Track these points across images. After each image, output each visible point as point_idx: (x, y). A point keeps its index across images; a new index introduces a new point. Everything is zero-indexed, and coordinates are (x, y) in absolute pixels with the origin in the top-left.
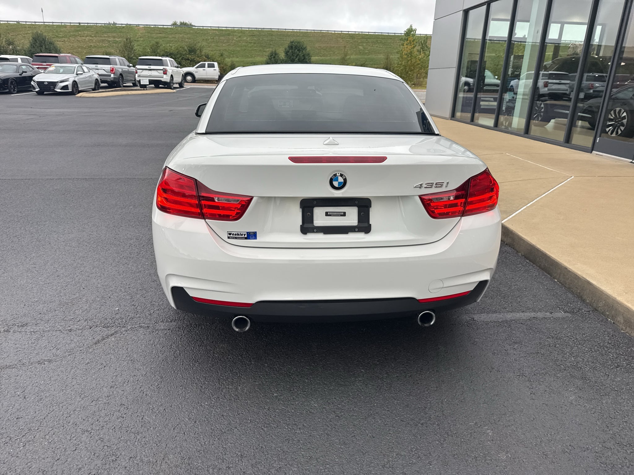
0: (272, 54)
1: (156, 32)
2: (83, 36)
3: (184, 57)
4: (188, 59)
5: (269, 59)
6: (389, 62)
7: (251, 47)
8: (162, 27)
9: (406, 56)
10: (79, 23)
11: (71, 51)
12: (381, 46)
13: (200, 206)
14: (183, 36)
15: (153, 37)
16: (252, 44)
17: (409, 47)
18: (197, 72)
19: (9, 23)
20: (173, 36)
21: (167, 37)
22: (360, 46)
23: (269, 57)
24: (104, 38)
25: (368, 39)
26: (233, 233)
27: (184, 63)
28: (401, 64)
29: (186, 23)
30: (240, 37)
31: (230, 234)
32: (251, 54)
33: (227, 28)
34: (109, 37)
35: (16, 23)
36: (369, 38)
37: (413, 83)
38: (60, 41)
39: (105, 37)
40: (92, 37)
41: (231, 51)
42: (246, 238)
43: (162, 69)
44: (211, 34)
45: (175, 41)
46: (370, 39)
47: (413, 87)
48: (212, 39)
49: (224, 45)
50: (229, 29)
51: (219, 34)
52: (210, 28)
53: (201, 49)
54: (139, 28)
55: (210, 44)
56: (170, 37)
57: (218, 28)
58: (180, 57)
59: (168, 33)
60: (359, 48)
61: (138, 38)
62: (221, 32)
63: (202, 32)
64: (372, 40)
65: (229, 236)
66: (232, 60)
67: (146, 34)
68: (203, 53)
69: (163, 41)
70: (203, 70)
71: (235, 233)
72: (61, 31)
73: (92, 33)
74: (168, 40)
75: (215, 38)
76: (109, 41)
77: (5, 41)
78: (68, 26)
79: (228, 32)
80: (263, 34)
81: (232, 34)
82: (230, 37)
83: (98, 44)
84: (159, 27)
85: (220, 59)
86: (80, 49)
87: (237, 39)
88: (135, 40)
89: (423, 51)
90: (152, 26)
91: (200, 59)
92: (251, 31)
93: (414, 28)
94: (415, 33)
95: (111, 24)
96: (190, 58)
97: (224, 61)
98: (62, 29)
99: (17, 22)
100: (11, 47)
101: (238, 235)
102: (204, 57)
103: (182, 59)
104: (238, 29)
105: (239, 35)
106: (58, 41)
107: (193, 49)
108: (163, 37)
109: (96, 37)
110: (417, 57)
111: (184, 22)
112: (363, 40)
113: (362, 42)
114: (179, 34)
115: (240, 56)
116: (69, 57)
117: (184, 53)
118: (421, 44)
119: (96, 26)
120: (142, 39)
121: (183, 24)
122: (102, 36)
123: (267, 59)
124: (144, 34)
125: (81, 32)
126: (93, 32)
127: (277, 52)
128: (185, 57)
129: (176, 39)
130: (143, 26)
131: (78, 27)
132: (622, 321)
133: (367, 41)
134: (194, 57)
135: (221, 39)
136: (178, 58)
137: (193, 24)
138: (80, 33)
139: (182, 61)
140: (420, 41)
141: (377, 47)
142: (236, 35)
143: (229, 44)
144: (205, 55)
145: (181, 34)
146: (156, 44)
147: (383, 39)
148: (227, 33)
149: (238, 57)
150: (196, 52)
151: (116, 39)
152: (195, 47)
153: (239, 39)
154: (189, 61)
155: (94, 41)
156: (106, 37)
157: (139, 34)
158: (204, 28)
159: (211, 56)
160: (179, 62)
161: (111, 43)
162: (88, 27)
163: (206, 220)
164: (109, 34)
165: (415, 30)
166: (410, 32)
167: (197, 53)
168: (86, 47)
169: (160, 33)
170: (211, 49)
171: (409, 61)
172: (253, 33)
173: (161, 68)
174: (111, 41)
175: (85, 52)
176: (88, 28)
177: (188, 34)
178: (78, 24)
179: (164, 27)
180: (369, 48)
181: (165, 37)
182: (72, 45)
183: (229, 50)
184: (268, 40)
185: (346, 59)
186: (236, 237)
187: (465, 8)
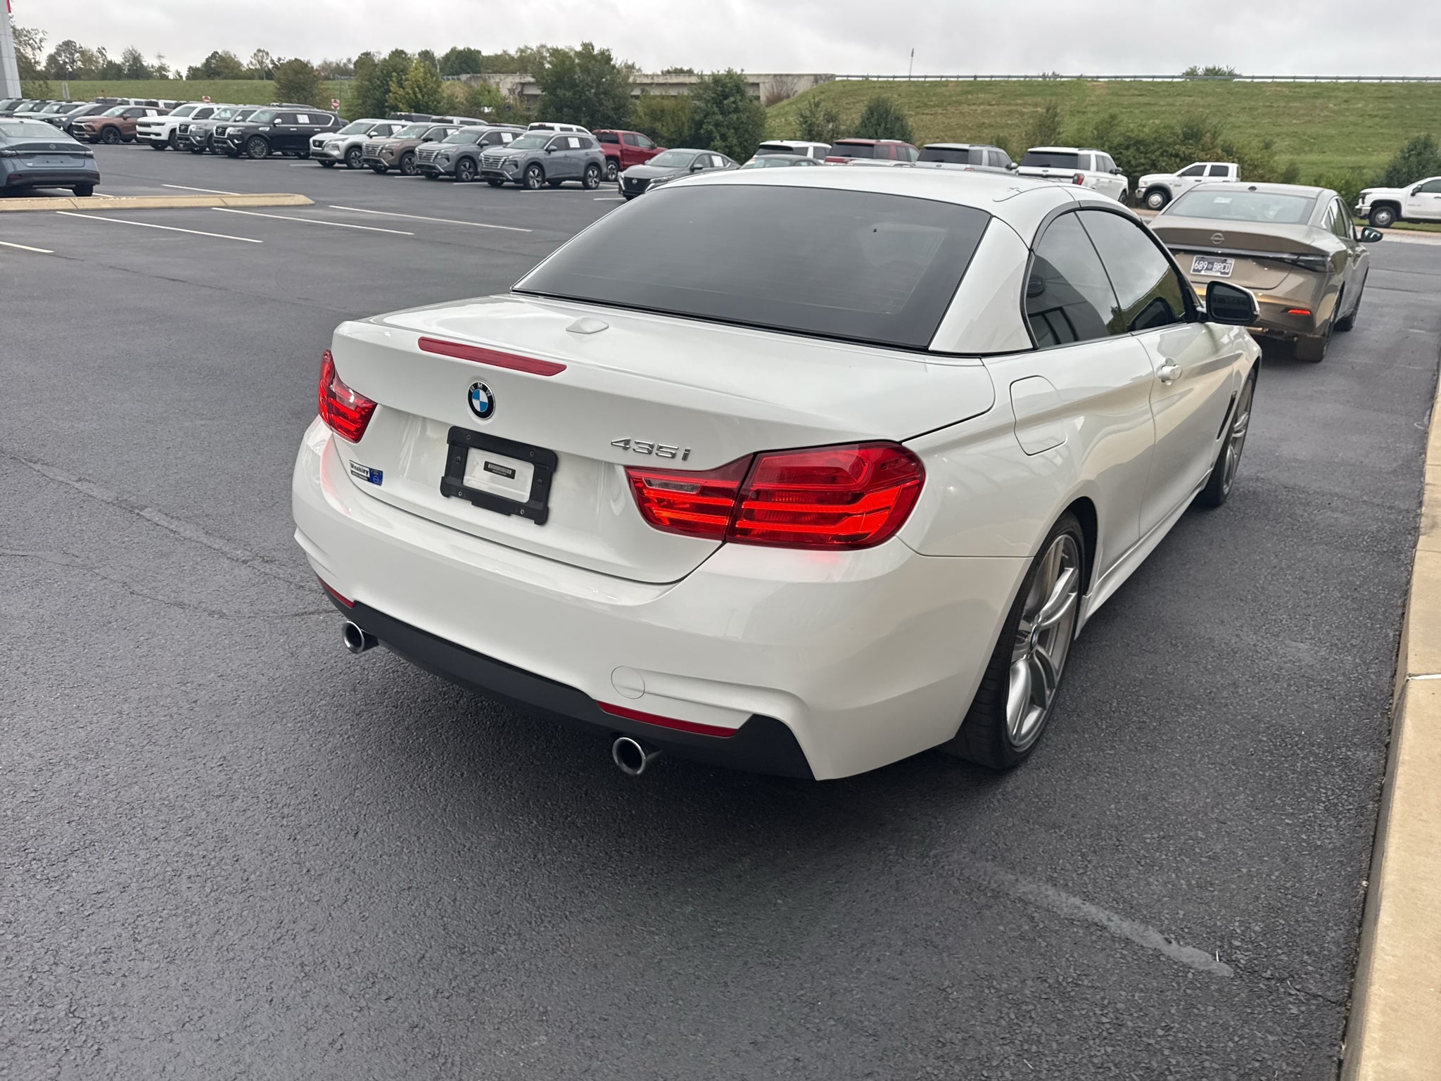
0: (1416, 147)
1: (1132, 91)
2: (974, 104)
3: (1168, 149)
4: (1177, 156)
5: (1404, 158)
7: (1370, 127)
8: (1151, 80)
10: (975, 77)
11: (942, 134)
14: (1193, 101)
15: (1122, 104)
16: (1377, 119)
18: (1180, 186)
19: (849, 81)
20: (1170, 100)
21: (1155, 104)
23: (1402, 151)
24: (1014, 108)
26: (355, 464)
27: (1164, 164)
29: (1219, 70)
30: (1346, 101)
32: (1364, 145)
33: (1318, 80)
34: (1025, 105)
35: (861, 79)
38: (927, 114)
39: (1017, 105)
40: (992, 105)
41: (1309, 136)
42: (367, 479)
43: (1072, 174)
44: (1268, 93)
45: (1169, 114)
48: (1267, 106)
49: (1295, 121)
50: (1322, 81)
51: (1291, 94)
52: (1270, 80)
53: (1215, 132)
54: (1095, 83)
55: (1258, 120)
56: (1162, 103)
57: (1292, 80)
58: (1158, 149)
59: (1161, 93)
61: (1086, 107)
62: (1297, 90)
63: (1245, 91)
66: (1291, 160)
67: (1108, 97)
68: (1219, 141)
69: (1142, 112)
70: (1196, 181)
71: (357, 466)
72: (935, 95)
73: (994, 96)
74: (1154, 112)
75: (1275, 105)
76: (1022, 114)
77: (824, 115)
78: (952, 84)
79: (1316, 90)
80: (1420, 93)
81: (1325, 94)
82: (1319, 102)
83: (998, 120)
84: (1144, 80)
85: (1259, 156)
86: (959, 131)
87: (1336, 108)
88: (1078, 112)
90: (1128, 80)
91: (1206, 155)
92: (1385, 85)
95: (1048, 77)
96: (1181, 153)
97: (1268, 161)
98: (938, 90)
99: (863, 77)
100: (830, 126)
101: (361, 470)
102: (1220, 151)
103: (1162, 155)
104: (1349, 81)
105: (1346, 96)
106: (923, 114)
107: (1195, 130)
108: (1145, 104)
109: (998, 105)
111: (1214, 69)
114: (1185, 96)
115: (1331, 151)
116: (897, 146)
117: (1170, 140)
119: (1007, 82)
120: (1094, 109)
121: (1212, 73)
122: (1013, 102)
123: (1395, 157)
124: (1102, 98)
125: (972, 95)
126: (995, 94)
127: (1433, 140)
128: (1170, 150)
129: (1174, 109)
130: (1107, 80)
131: (970, 83)
134: (1193, 151)
135: (1291, 107)
136: (1154, 152)
137: (1237, 72)
138: (970, 97)
139: (1161, 159)
142: (1336, 97)
143: (1310, 118)
144: (1222, 146)
145: (1190, 96)
146: (1109, 120)
148: (1311, 91)
149: (1324, 152)
150: (1200, 139)
151: (1039, 109)
152: (1202, 126)
153: (1344, 106)
154: (1178, 160)
155: (993, 113)
156: (1020, 105)
157: (1093, 98)
158: (1255, 80)
159: (1237, 148)
160: (1153, 161)
161: (1026, 117)
162: (990, 83)
164: (1026, 98)
167: (1202, 142)
168: (973, 126)
169: (1140, 95)
170: (1256, 131)
172: (1390, 91)
173: (1071, 172)
174: (1027, 113)
175: (968, 135)
176: (990, 87)
177: (1207, 95)
178: (972, 79)
179: (1155, 80)
181: (1148, 104)
182: (947, 121)
183: (1304, 134)
184: (1427, 109)
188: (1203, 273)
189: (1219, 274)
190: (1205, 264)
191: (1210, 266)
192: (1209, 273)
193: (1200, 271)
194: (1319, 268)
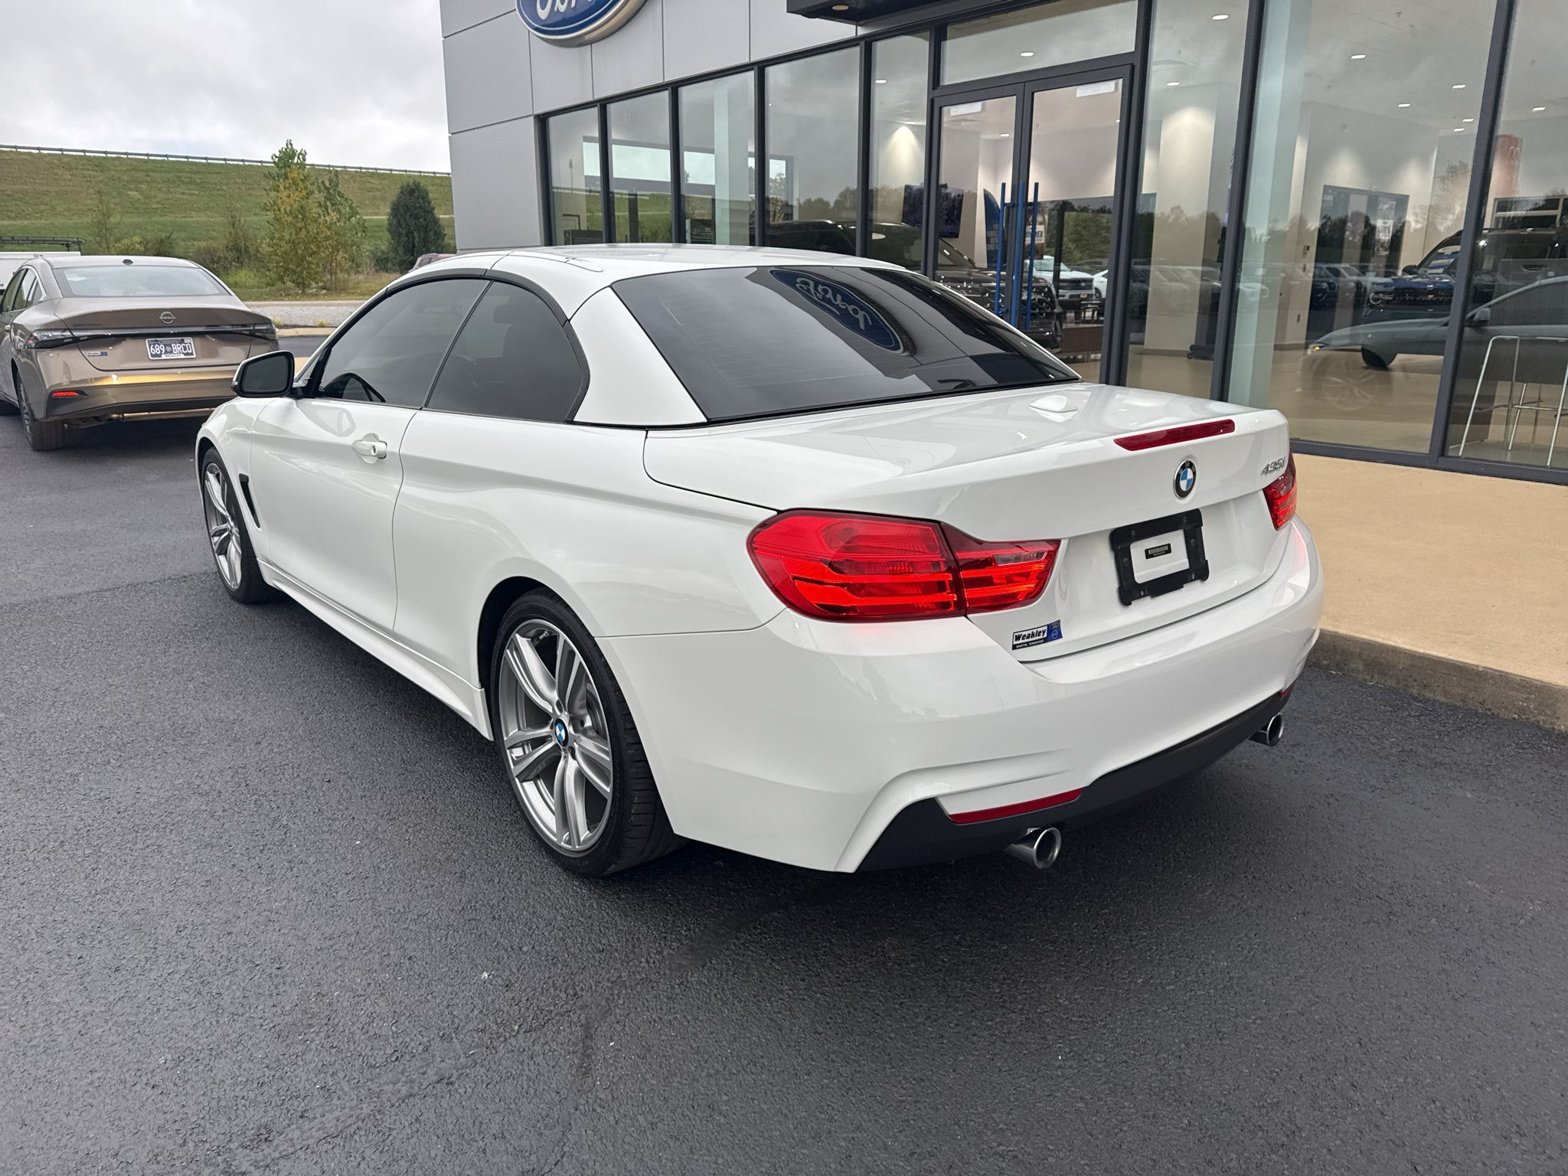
6: (241, 234)
9: (290, 219)
12: (196, 192)
13: (958, 586)
17: (296, 196)
22: (130, 189)
25: (151, 174)
26: (1023, 633)
28: (281, 239)
31: (1018, 638)
36: (153, 171)
37: (321, 284)
42: (1046, 640)
46: (157, 172)
47: (324, 295)
60: (128, 195)
64: (163, 174)
65: (1015, 643)
71: (1026, 633)
89: (333, 205)
93: (297, 147)
94: (304, 160)
101: (1033, 635)
110: (321, 220)
112: (135, 174)
113: (134, 181)
118: (323, 188)
132: (1361, 668)
133: (148, 179)
140: (320, 181)
141: (183, 193)
147: (194, 173)
163: (969, 616)
165: (304, 155)
166: (288, 158)
171: (300, 229)
180: (161, 196)
185: (108, 226)
186: (1027, 643)
187: (539, 111)
188: (164, 357)
189: (182, 356)
190: (162, 347)
191: (169, 349)
192: (170, 357)
193: (160, 356)
194: (267, 335)
